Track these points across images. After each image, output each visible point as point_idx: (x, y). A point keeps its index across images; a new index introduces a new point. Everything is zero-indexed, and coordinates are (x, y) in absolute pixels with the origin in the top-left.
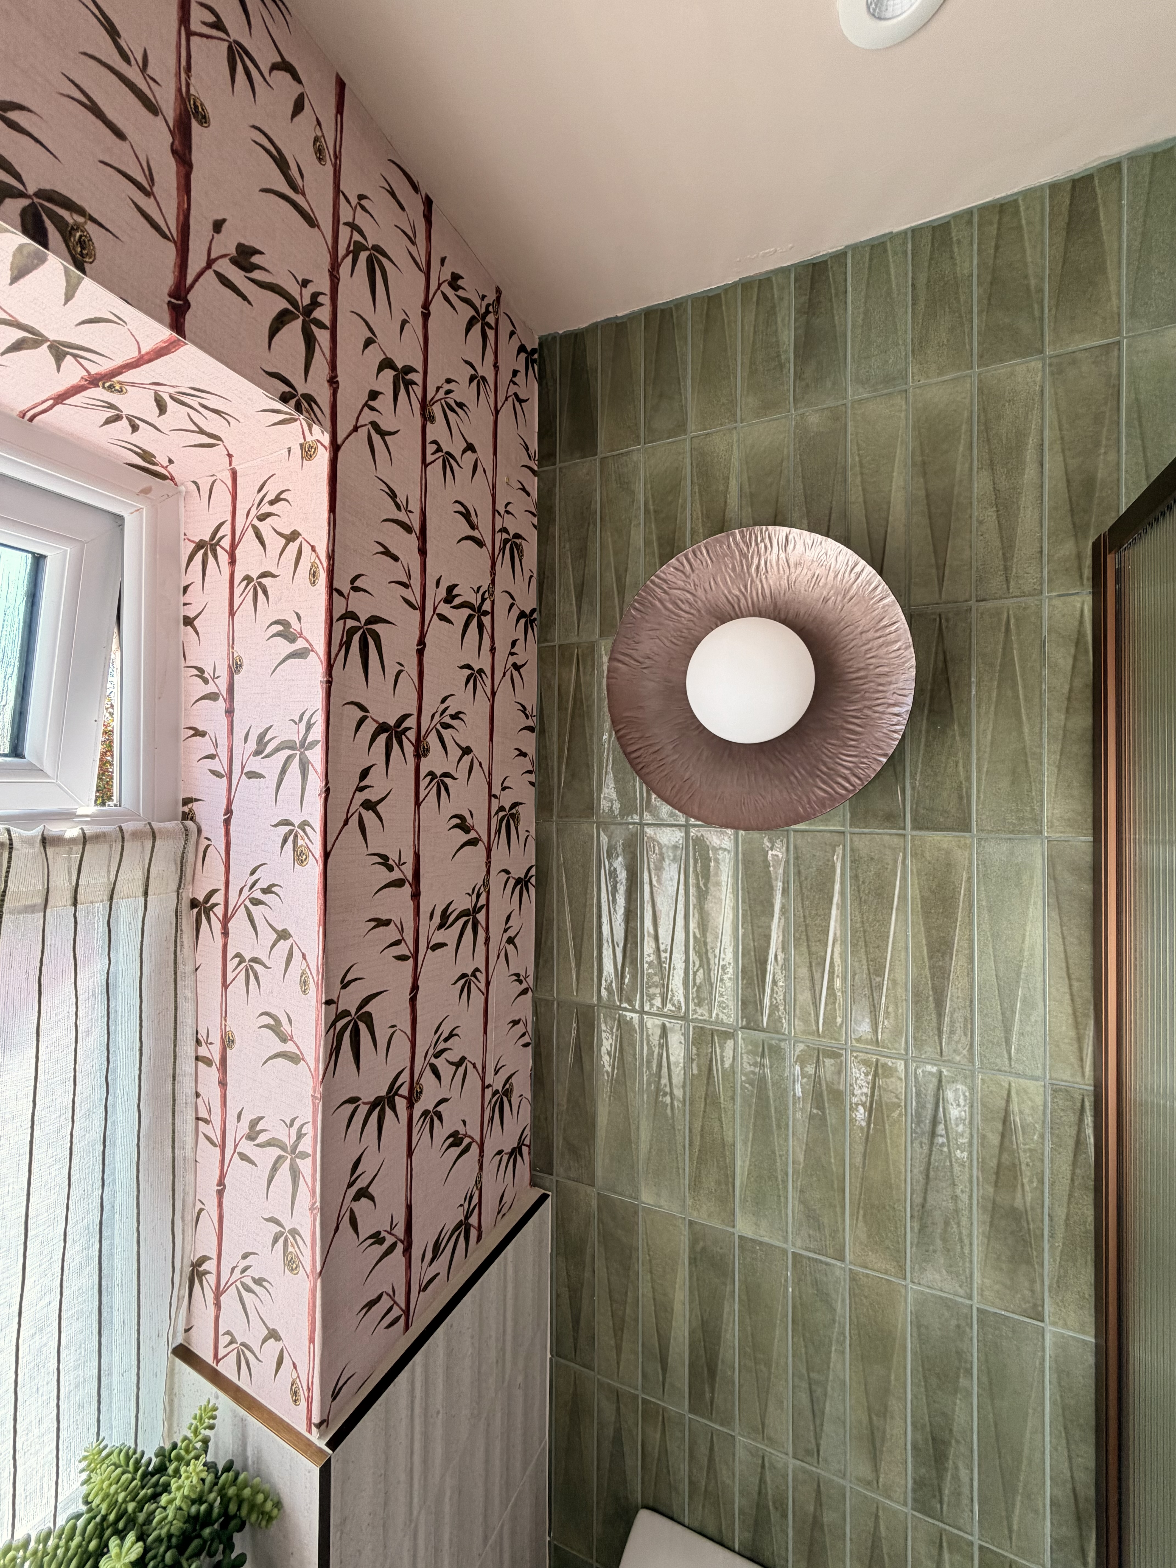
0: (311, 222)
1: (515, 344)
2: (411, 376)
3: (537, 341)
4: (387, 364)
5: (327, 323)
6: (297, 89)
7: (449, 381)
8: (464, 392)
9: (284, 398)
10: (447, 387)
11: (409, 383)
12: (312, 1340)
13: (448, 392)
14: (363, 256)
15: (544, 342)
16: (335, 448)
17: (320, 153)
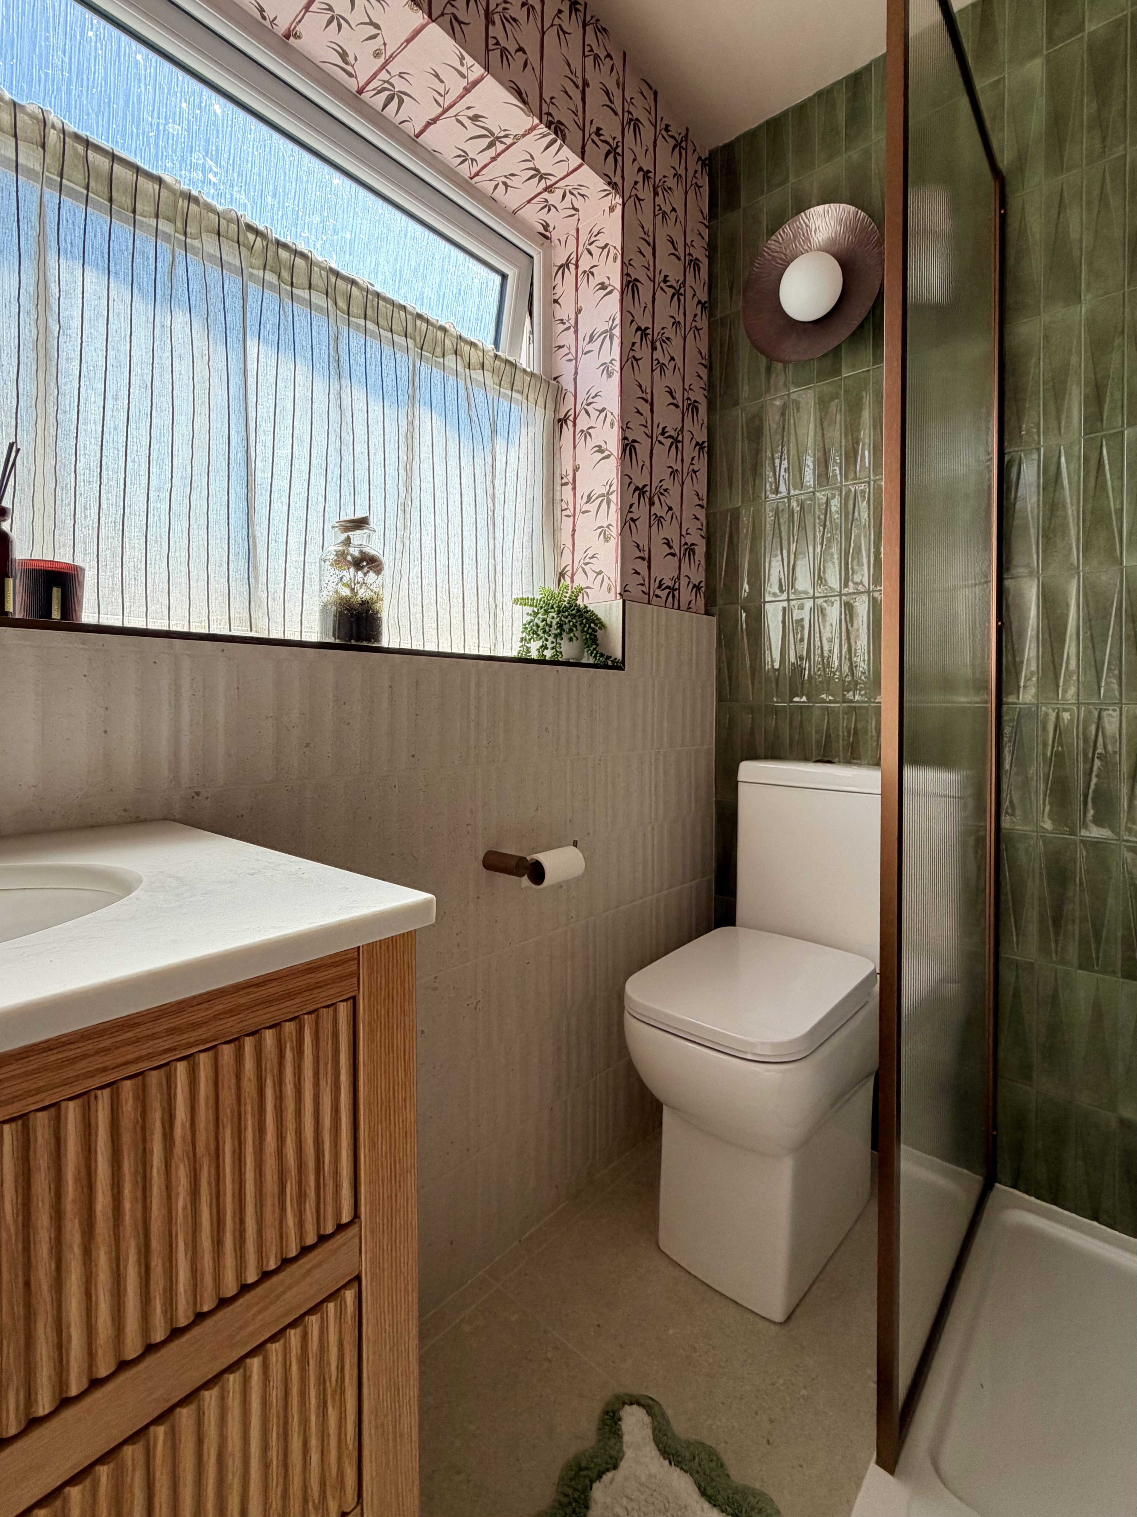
0: (616, 114)
1: (696, 156)
2: (649, 175)
3: (708, 153)
4: (640, 169)
5: (621, 153)
6: (611, 63)
7: (665, 177)
8: (671, 182)
9: (609, 184)
10: (664, 180)
11: (649, 178)
12: (617, 562)
13: (664, 182)
14: (632, 123)
15: (711, 153)
16: (624, 204)
17: (618, 85)
